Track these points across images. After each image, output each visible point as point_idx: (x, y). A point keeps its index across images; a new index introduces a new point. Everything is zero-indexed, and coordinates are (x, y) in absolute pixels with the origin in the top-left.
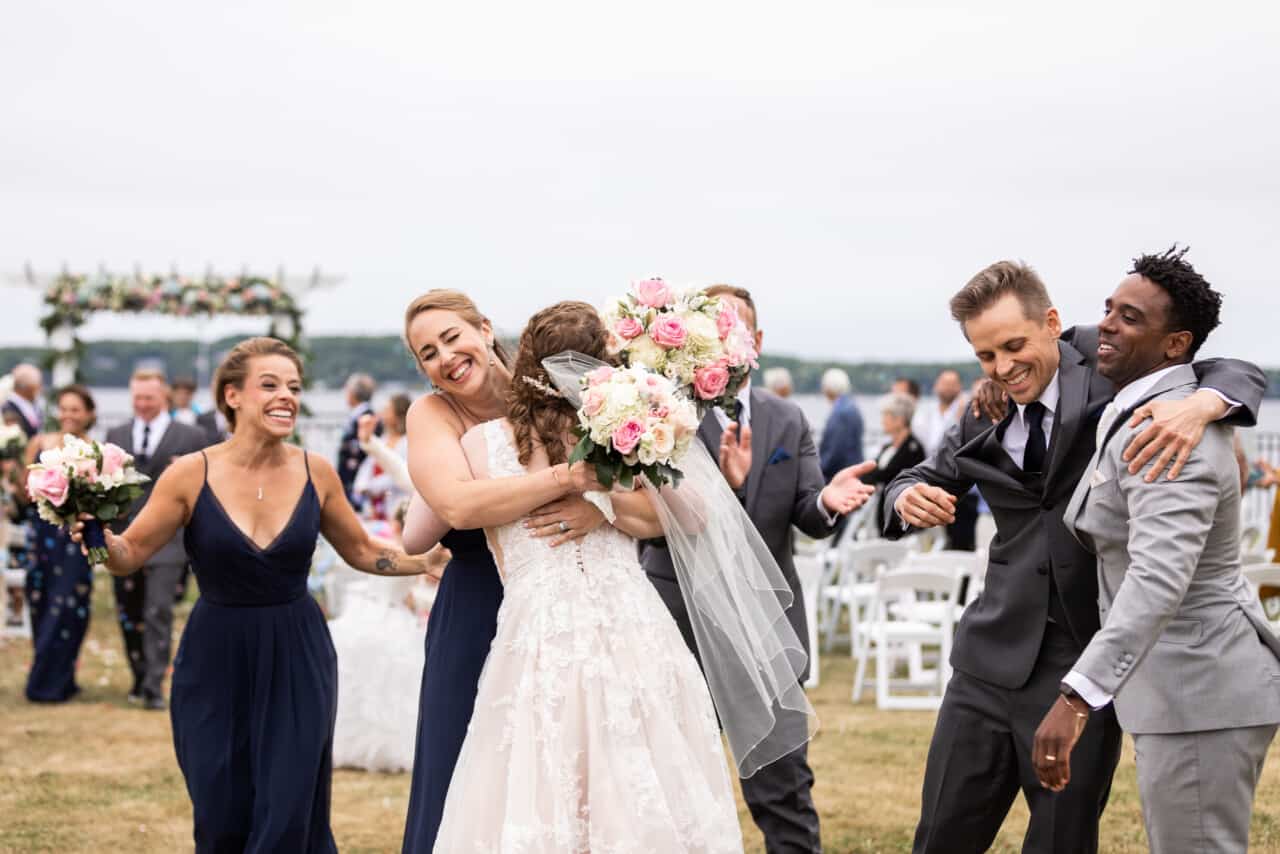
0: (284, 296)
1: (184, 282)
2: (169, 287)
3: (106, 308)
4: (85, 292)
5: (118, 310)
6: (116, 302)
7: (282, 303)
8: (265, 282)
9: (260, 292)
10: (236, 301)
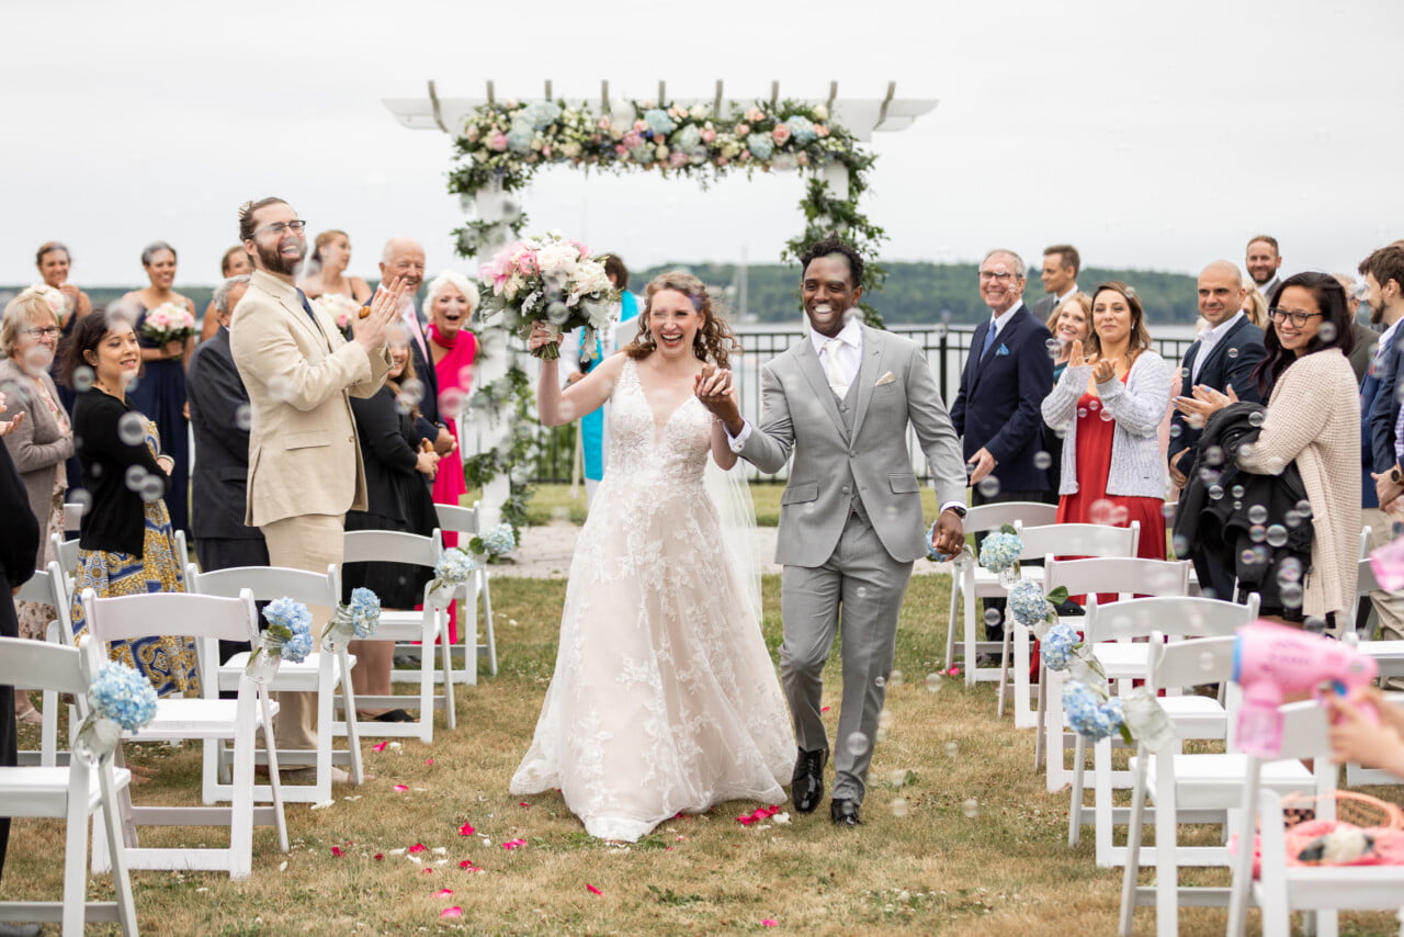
0: (836, 134)
1: (680, 111)
2: (658, 122)
3: (557, 156)
4: (523, 132)
5: (578, 159)
6: (571, 149)
7: (834, 145)
8: (809, 115)
9: (800, 127)
10: (761, 142)
